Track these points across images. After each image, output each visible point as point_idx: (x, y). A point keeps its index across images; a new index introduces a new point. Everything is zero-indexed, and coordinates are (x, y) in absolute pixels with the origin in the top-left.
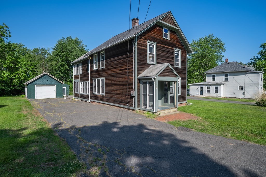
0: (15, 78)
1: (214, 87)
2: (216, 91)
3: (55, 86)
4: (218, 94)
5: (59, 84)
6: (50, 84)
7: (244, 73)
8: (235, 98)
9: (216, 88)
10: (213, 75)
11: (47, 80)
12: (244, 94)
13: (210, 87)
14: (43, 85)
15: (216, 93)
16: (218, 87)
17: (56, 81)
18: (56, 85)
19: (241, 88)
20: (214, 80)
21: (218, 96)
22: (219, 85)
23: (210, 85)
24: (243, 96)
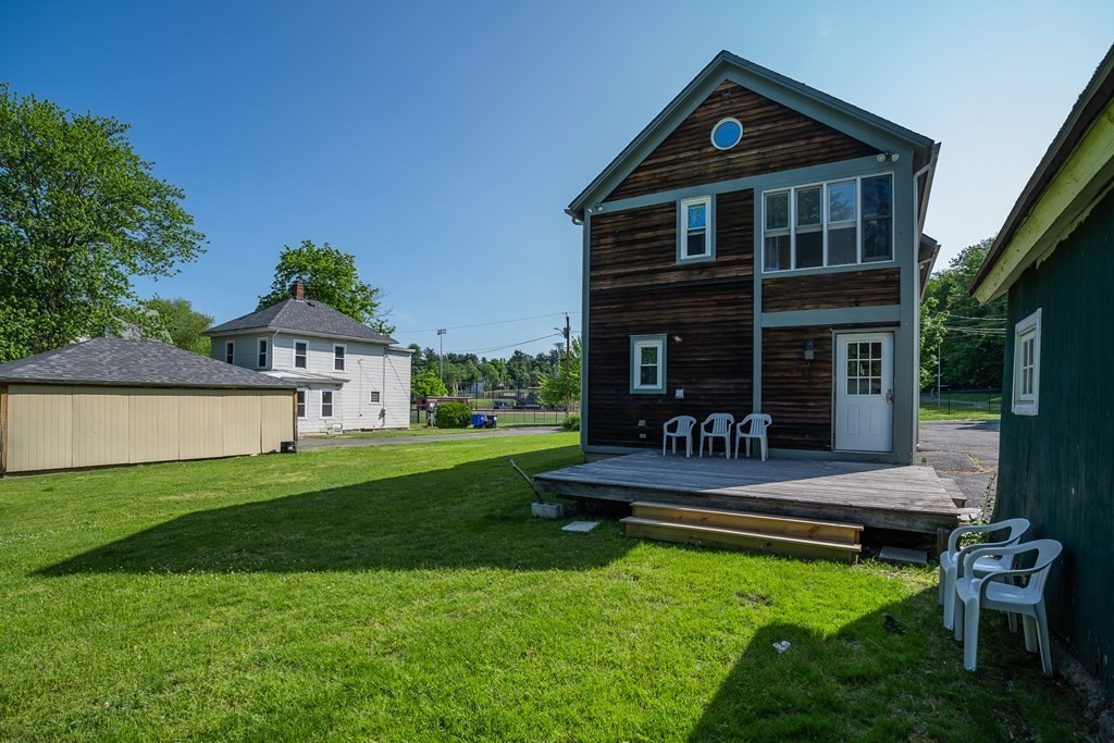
1: (321, 392)
2: (327, 411)
4: (332, 422)
7: (382, 350)
8: (363, 430)
9: (327, 398)
10: (298, 344)
12: (382, 414)
13: (307, 392)
15: (325, 418)
16: (334, 392)
19: (376, 396)
20: (301, 362)
21: (334, 426)
22: (337, 385)
23: (306, 386)
24: (378, 424)
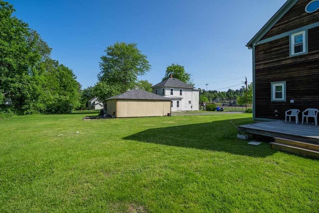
1: (176, 101)
2: (178, 106)
4: (179, 109)
7: (191, 90)
9: (178, 102)
10: (171, 89)
12: (192, 107)
13: (173, 101)
16: (179, 101)
19: (190, 102)
20: (172, 94)
22: (180, 99)
24: (191, 109)
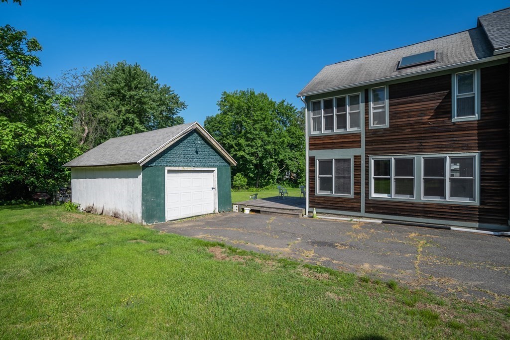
0: (35, 146)
3: (213, 171)
5: (223, 164)
6: (204, 167)
11: (197, 152)
14: (186, 169)
17: (218, 157)
18: (216, 169)
